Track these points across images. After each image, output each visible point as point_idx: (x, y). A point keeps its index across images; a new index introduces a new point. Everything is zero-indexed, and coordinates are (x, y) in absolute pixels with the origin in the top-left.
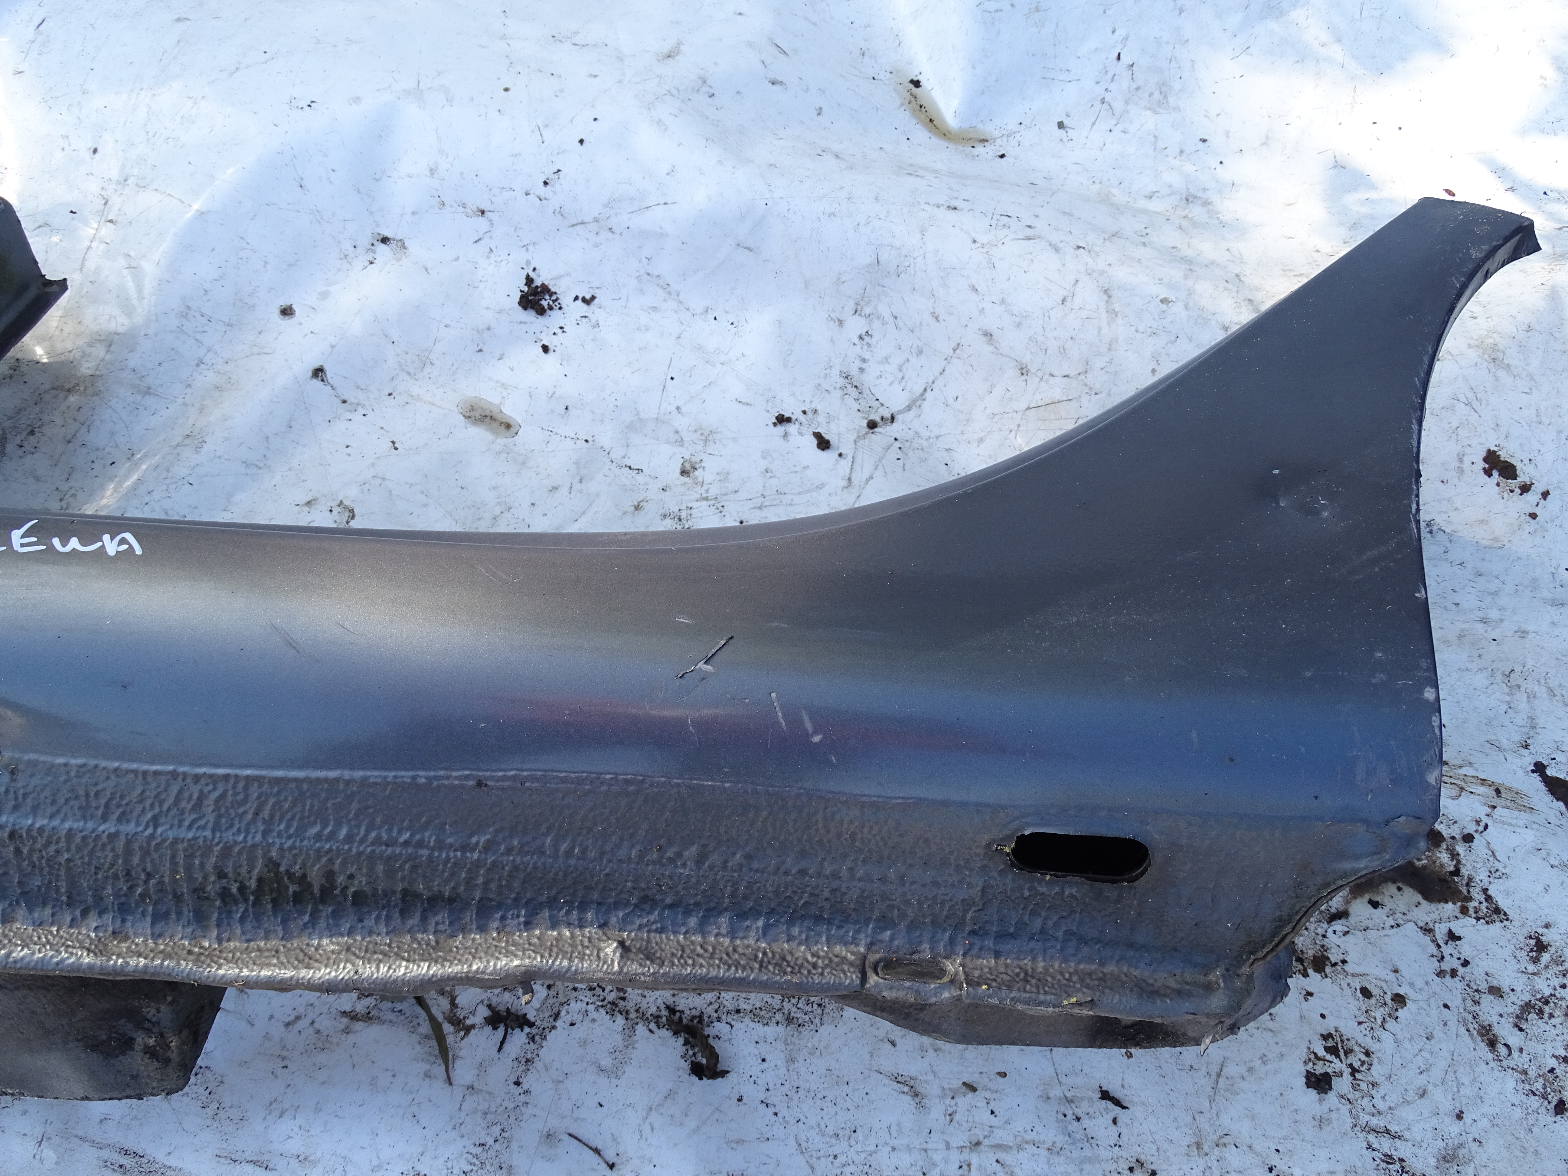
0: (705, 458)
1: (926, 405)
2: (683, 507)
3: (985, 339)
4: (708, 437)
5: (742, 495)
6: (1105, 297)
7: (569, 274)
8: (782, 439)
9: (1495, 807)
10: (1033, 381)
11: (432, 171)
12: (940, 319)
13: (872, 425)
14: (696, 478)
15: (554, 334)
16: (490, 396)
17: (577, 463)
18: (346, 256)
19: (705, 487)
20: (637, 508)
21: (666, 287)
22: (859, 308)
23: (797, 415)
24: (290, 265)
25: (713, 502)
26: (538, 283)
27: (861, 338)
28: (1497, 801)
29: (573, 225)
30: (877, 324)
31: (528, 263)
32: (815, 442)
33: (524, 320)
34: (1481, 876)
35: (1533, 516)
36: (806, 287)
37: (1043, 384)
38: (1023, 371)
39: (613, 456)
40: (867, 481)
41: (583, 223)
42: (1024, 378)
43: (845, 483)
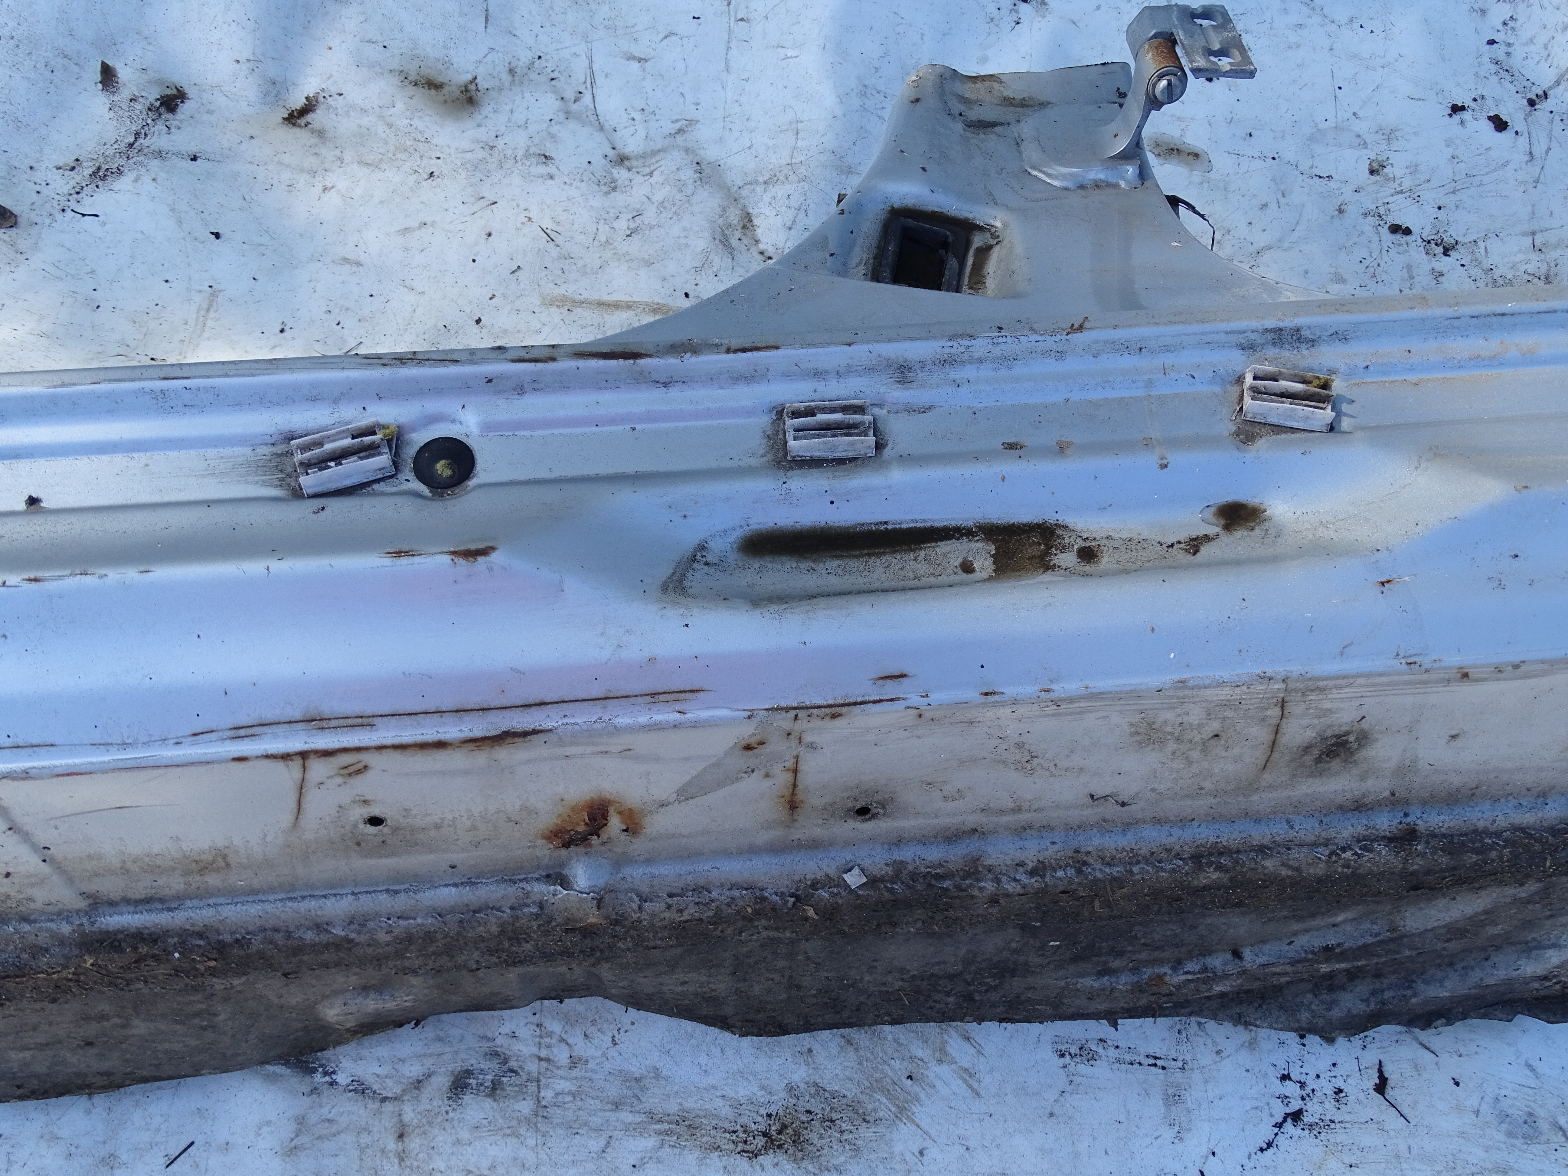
0: (1391, 155)
5: (1434, 183)
8: (1460, 126)
13: (1531, 103)
14: (1387, 175)
17: (1274, 180)
19: (1398, 182)
23: (1468, 102)
24: (944, 34)
25: (1408, 194)
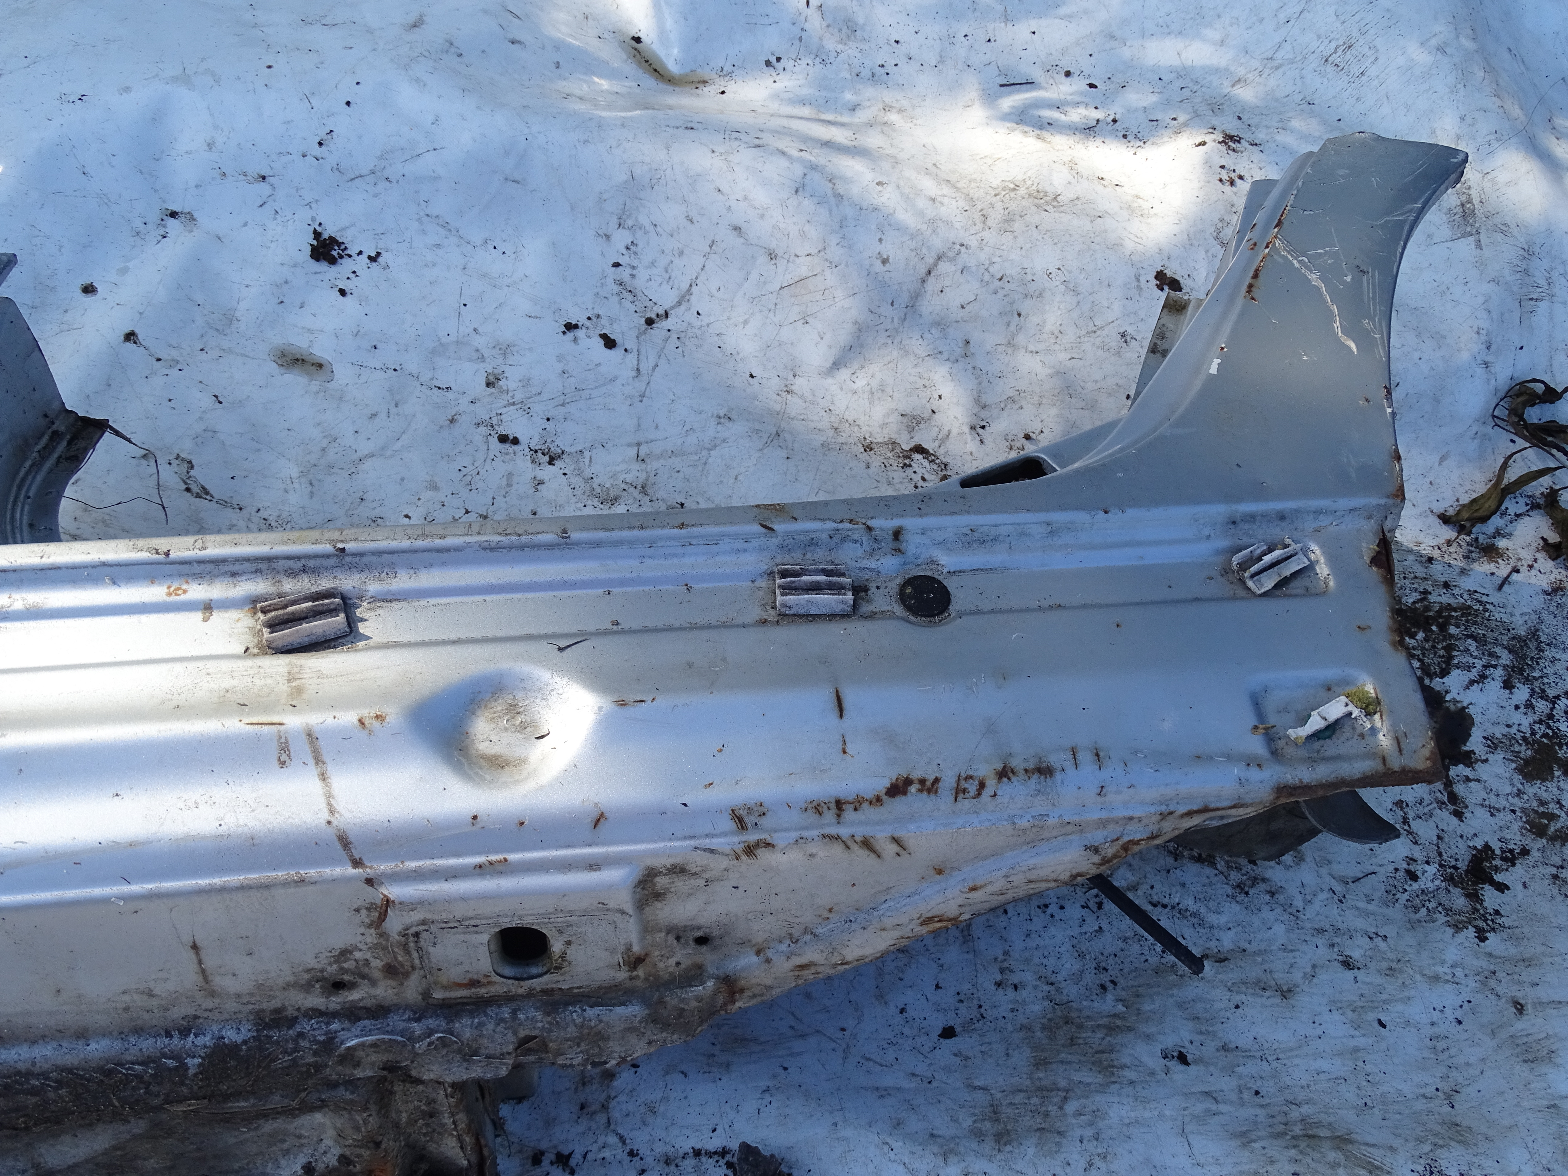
0: (507, 369)
1: (693, 299)
2: (493, 414)
3: (735, 233)
4: (506, 350)
5: (545, 396)
7: (353, 225)
8: (572, 343)
10: (782, 264)
11: (210, 146)
12: (695, 221)
13: (650, 322)
14: (501, 387)
15: (348, 278)
16: (297, 342)
17: (390, 390)
18: (138, 233)
19: (510, 394)
20: (452, 421)
21: (445, 225)
22: (622, 222)
23: (583, 320)
24: (84, 247)
25: (520, 406)
26: (326, 236)
27: (627, 248)
29: (352, 180)
30: (639, 234)
31: (313, 219)
32: (602, 343)
33: (317, 270)
36: (572, 209)
37: (790, 265)
38: (772, 256)
39: (422, 379)
40: (654, 369)
41: (361, 176)
42: (773, 262)
43: (634, 374)
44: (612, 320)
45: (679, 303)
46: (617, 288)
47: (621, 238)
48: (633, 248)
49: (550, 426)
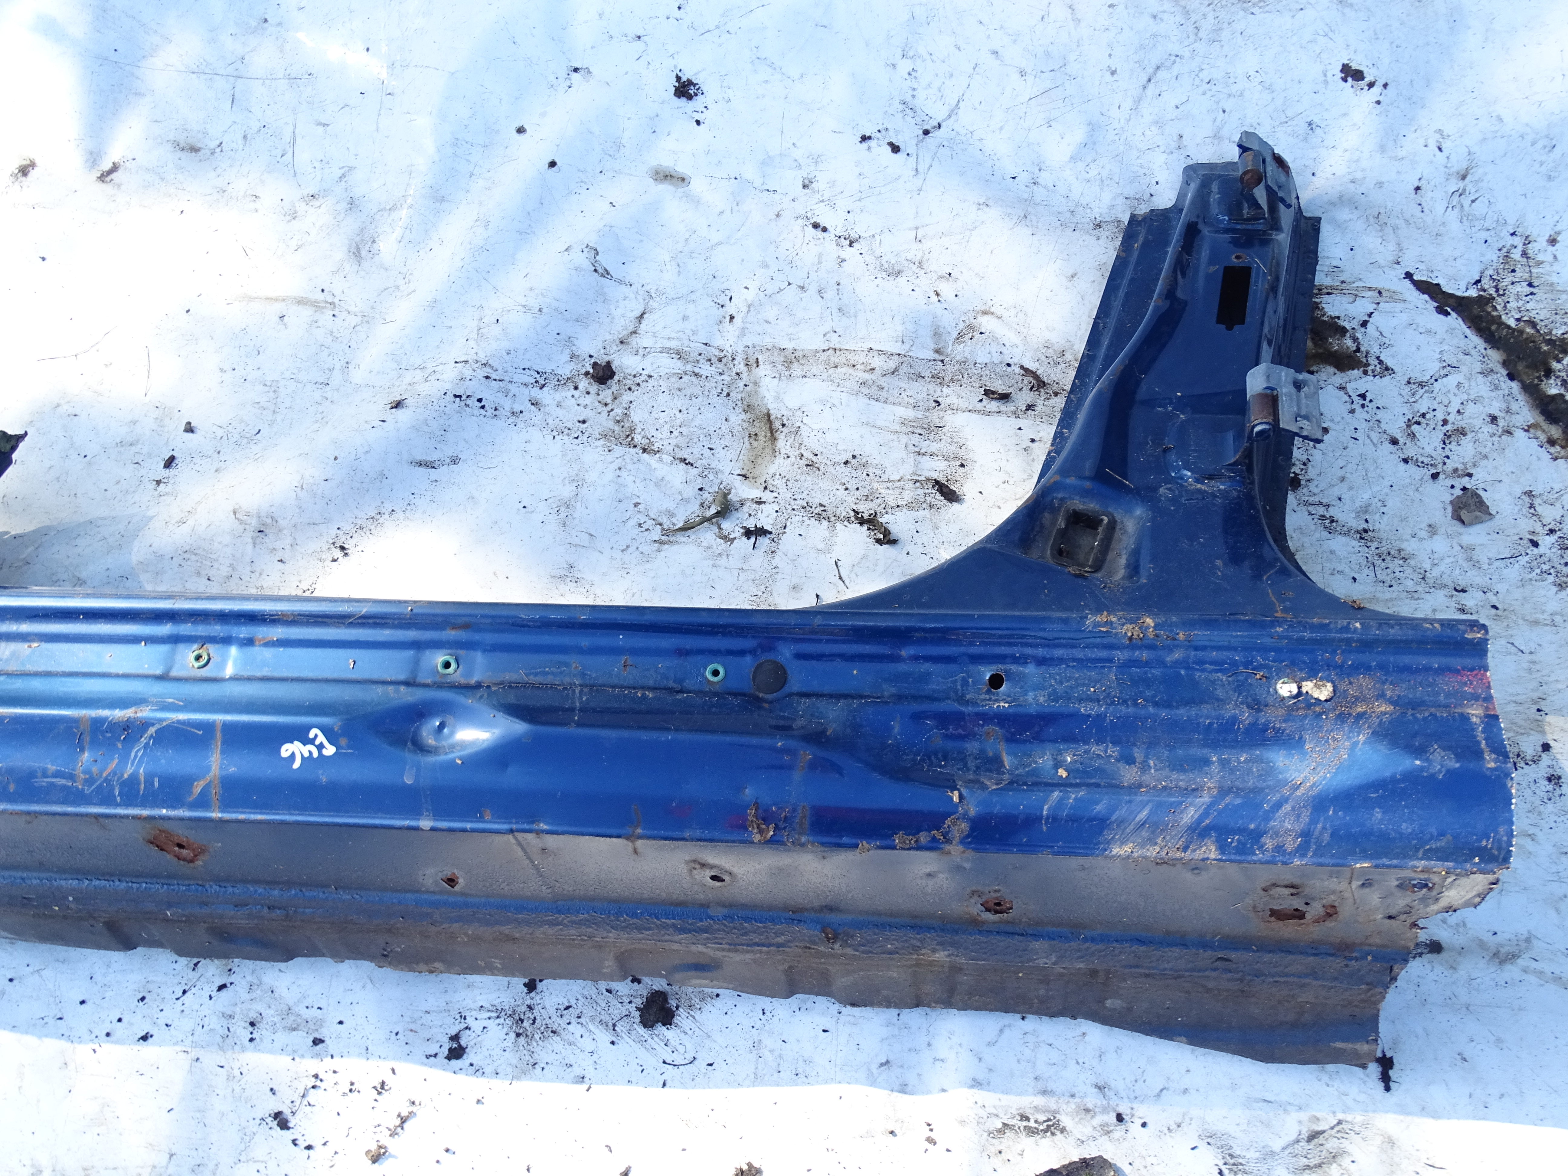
1: (960, 112)
2: (808, 209)
3: (993, 56)
4: (817, 160)
6: (1070, 11)
7: (704, 70)
9: (1378, 303)
10: (1030, 79)
11: (601, 16)
12: (962, 49)
15: (702, 111)
16: (667, 162)
18: (552, 86)
20: (778, 215)
21: (772, 65)
22: (905, 53)
26: (684, 79)
27: (910, 74)
28: (1379, 299)
29: (702, 34)
30: (919, 62)
31: (675, 67)
32: (890, 149)
33: (680, 106)
34: (1375, 350)
35: (1378, 102)
36: (867, 45)
37: (1037, 79)
38: (1023, 73)
39: (755, 185)
40: (929, 169)
41: (709, 31)
42: (1024, 78)
43: (914, 173)
44: (897, 133)
45: (950, 116)
46: (901, 107)
47: (905, 66)
48: (914, 74)
49: (850, 216)
